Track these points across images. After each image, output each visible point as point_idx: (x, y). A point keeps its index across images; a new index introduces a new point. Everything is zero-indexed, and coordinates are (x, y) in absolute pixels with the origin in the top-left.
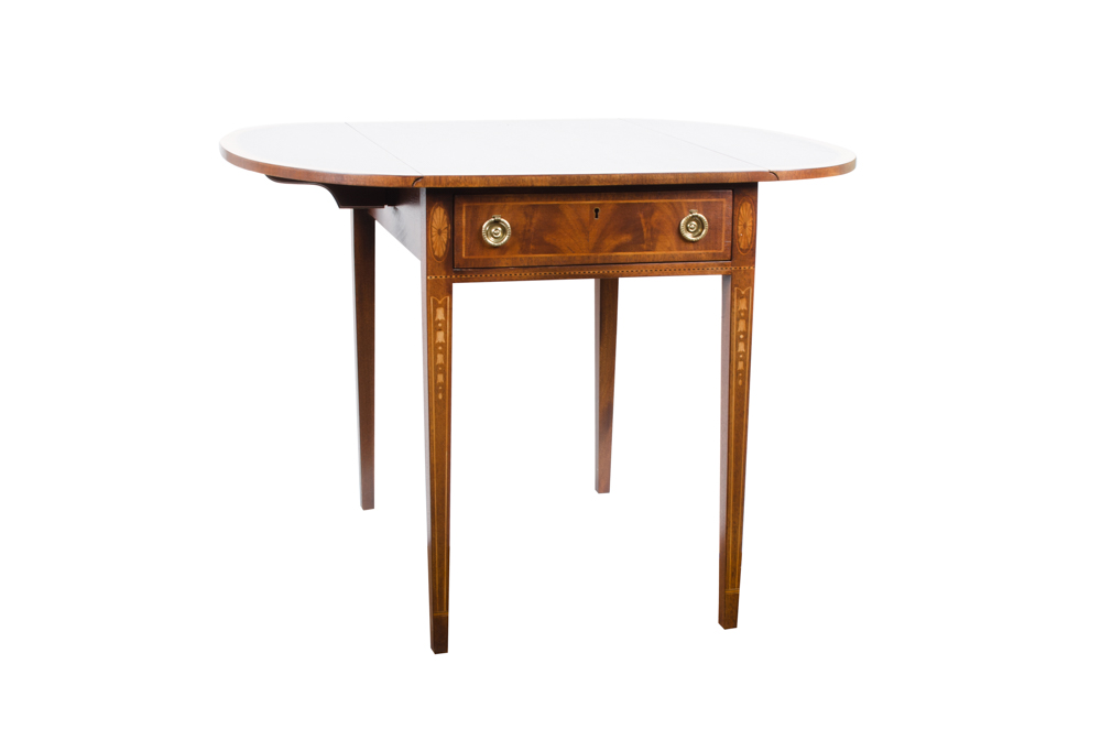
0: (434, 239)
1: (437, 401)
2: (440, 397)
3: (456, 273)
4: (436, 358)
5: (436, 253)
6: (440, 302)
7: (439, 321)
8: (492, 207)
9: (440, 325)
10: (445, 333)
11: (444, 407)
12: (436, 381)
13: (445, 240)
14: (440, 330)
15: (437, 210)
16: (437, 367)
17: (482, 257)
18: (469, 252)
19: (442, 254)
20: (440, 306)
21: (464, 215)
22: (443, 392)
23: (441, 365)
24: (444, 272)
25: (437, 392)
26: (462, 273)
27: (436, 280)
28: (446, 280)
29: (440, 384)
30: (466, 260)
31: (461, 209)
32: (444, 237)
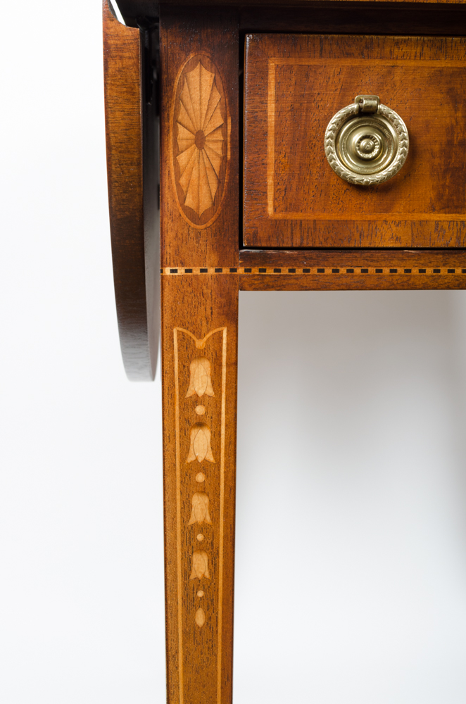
0: (183, 158)
1: (191, 632)
2: (200, 619)
3: (247, 259)
4: (187, 506)
5: (189, 202)
6: (200, 344)
7: (196, 400)
8: (353, 73)
9: (200, 410)
10: (216, 435)
11: (212, 649)
12: (186, 574)
13: (217, 163)
14: (200, 425)
15: (194, 75)
16: (189, 532)
17: (325, 216)
18: (287, 201)
19: (206, 203)
20: (200, 355)
21: (272, 91)
22: (209, 605)
23: (203, 528)
24: (213, 258)
25: (190, 604)
26: (264, 260)
27: (188, 280)
28: (217, 279)
29: (200, 583)
30: (276, 224)
31: (264, 74)
32: (215, 148)
